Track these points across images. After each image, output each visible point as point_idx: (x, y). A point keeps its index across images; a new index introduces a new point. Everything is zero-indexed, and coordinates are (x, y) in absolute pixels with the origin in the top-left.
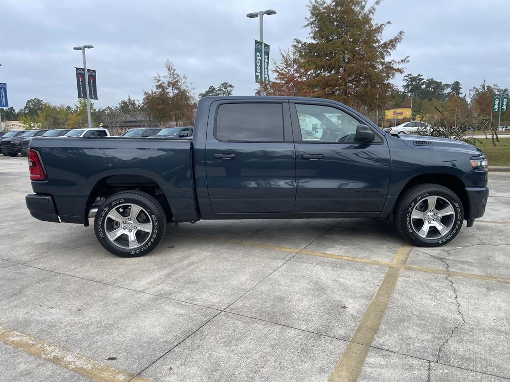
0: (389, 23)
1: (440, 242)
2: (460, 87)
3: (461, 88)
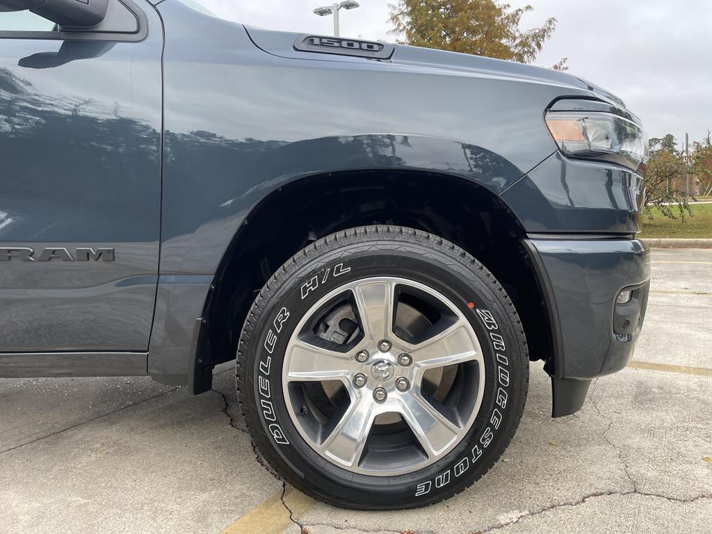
0: (529, 7)
1: (421, 491)
2: (674, 142)
3: (675, 144)
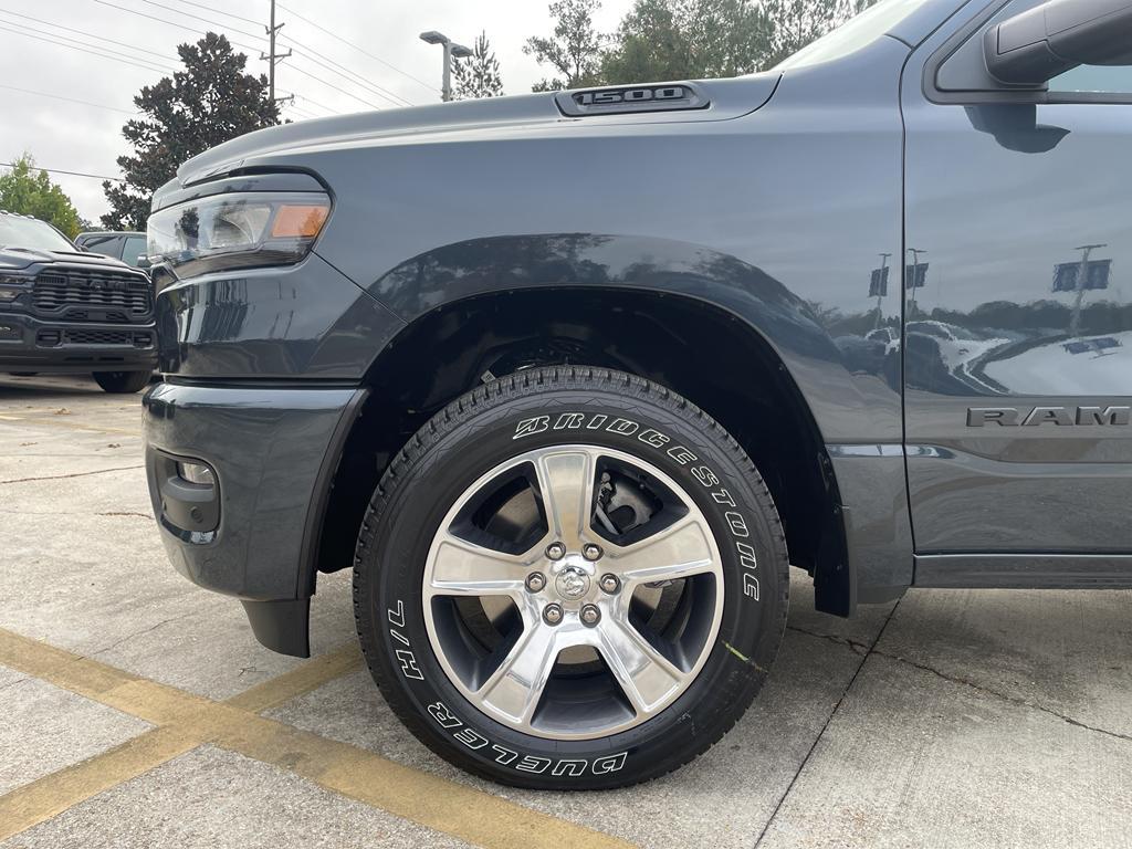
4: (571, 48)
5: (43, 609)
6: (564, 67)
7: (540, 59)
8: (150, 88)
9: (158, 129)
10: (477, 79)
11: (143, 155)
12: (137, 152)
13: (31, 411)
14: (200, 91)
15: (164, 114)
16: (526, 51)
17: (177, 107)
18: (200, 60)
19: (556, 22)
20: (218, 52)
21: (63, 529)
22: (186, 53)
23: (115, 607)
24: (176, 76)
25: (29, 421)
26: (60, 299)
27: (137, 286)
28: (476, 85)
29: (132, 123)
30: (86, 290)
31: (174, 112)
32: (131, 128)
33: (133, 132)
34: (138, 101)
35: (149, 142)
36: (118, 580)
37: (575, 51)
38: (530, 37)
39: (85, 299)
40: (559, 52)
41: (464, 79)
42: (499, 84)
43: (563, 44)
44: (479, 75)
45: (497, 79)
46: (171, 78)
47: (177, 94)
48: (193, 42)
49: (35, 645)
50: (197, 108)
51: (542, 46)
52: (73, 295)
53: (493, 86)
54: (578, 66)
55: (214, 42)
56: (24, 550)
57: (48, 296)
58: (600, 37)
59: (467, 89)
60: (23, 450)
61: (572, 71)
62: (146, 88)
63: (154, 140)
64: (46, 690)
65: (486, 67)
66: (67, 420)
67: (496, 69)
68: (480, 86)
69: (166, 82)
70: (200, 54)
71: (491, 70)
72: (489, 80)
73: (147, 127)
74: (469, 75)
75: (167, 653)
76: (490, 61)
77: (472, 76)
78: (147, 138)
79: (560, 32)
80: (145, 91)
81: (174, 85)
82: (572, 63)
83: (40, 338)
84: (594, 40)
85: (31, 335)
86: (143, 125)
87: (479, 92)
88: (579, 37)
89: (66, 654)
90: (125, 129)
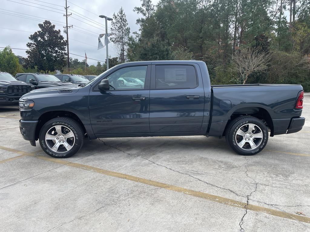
4: (146, 9)
5: (11, 145)
6: (145, 14)
7: (138, 13)
8: (32, 35)
9: (35, 44)
10: (120, 20)
11: (32, 50)
12: (30, 49)
13: (8, 115)
14: (44, 35)
15: (36, 40)
16: (134, 11)
17: (39, 39)
18: (44, 27)
19: (142, 2)
20: (48, 25)
21: (14, 136)
22: (40, 26)
23: (20, 145)
24: (38, 32)
25: (8, 117)
26: (13, 92)
27: (29, 88)
28: (120, 21)
29: (29, 43)
30: (18, 89)
31: (38, 40)
32: (28, 44)
33: (29, 45)
34: (30, 38)
35: (33, 47)
36: (21, 142)
37: (147, 10)
38: (135, 7)
39: (18, 91)
40: (143, 10)
41: (117, 20)
42: (126, 21)
43: (144, 8)
44: (121, 19)
45: (126, 20)
46: (37, 32)
47: (39, 36)
48: (42, 23)
49: (9, 149)
50: (44, 39)
51: (138, 9)
52: (15, 91)
53: (124, 21)
54: (148, 14)
55: (47, 22)
56: (8, 139)
57: (10, 91)
58: (154, 6)
59: (118, 22)
60: (7, 124)
61: (147, 15)
62: (31, 35)
63: (34, 47)
64: (11, 152)
65: (123, 16)
66: (15, 117)
67: (125, 17)
68: (121, 22)
69: (36, 33)
70: (44, 26)
71: (124, 17)
72: (124, 20)
73: (32, 44)
74: (118, 18)
75: (25, 149)
76: (124, 15)
77: (119, 19)
78: (33, 46)
79: (143, 5)
80: (31, 36)
81: (38, 33)
82: (147, 13)
83: (9, 100)
84: (152, 7)
85: (7, 99)
86: (31, 44)
87: (121, 23)
88: (148, 6)
89: (13, 149)
90: (27, 45)
